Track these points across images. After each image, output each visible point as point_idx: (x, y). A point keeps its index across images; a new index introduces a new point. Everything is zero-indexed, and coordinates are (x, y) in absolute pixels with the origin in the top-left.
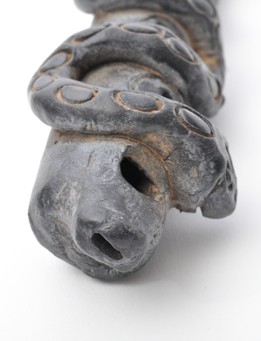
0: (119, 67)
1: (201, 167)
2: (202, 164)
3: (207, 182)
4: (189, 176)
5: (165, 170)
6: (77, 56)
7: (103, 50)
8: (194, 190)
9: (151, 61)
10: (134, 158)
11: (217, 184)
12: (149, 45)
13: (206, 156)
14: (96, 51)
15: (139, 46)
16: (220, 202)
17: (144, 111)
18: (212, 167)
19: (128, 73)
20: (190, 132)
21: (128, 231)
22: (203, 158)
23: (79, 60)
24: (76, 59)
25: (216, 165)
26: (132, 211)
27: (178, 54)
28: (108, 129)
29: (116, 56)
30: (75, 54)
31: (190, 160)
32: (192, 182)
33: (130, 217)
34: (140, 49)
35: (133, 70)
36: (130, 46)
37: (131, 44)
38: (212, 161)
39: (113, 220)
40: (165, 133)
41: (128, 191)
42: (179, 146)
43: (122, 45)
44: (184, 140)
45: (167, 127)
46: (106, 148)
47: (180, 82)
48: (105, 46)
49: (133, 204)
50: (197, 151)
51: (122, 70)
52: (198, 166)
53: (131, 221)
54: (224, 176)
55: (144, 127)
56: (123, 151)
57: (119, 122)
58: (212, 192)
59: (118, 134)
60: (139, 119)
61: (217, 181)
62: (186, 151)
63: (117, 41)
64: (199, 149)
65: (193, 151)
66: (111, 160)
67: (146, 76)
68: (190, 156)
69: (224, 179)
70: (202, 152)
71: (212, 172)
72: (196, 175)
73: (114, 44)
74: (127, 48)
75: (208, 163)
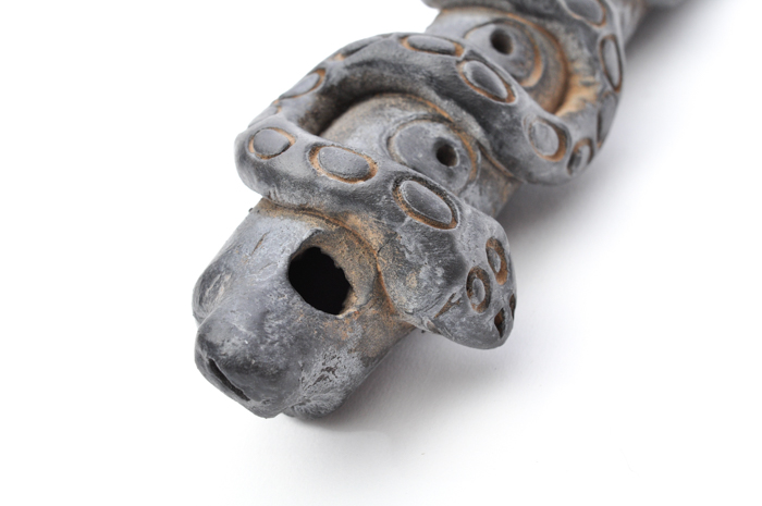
0: (389, 100)
1: (423, 273)
2: (423, 269)
3: (430, 296)
4: (404, 284)
5: (377, 269)
6: (331, 80)
7: (368, 74)
8: (412, 307)
9: (433, 95)
10: (326, 248)
11: (449, 301)
12: (429, 72)
13: (430, 257)
14: (359, 75)
15: (417, 72)
16: (459, 328)
17: (346, 180)
18: (440, 275)
19: (397, 111)
20: (408, 219)
21: (250, 363)
22: (426, 260)
23: (332, 86)
24: (328, 85)
25: (446, 273)
26: (273, 333)
27: (476, 88)
28: (295, 202)
29: (387, 83)
30: (328, 77)
31: (407, 262)
32: (410, 293)
33: (262, 343)
34: (418, 77)
35: (409, 106)
36: (403, 71)
37: (405, 68)
38: (439, 265)
39: (233, 344)
40: (371, 217)
41: (284, 300)
42: (391, 238)
43: (393, 69)
44: (397, 231)
45: (374, 209)
46: (285, 229)
47: (476, 130)
48: (370, 69)
49: (280, 322)
50: (416, 248)
51: (392, 106)
52: (418, 271)
53: (262, 347)
54: (462, 290)
55: (342, 204)
56: (305, 237)
57: (307, 194)
58: (441, 313)
59: (310, 209)
60: (333, 192)
61: (448, 297)
62: (401, 246)
63: (385, 63)
64: (419, 245)
65: (411, 248)
66: (281, 249)
67: (424, 118)
68: (407, 255)
69: (463, 295)
70: (424, 251)
71: (439, 283)
72: (415, 285)
73: (381, 66)
74: (400, 73)
75: (433, 269)
